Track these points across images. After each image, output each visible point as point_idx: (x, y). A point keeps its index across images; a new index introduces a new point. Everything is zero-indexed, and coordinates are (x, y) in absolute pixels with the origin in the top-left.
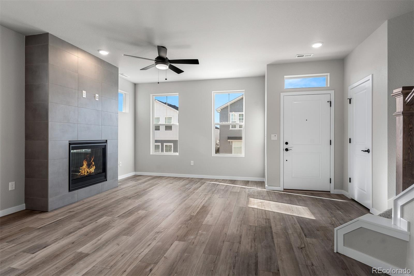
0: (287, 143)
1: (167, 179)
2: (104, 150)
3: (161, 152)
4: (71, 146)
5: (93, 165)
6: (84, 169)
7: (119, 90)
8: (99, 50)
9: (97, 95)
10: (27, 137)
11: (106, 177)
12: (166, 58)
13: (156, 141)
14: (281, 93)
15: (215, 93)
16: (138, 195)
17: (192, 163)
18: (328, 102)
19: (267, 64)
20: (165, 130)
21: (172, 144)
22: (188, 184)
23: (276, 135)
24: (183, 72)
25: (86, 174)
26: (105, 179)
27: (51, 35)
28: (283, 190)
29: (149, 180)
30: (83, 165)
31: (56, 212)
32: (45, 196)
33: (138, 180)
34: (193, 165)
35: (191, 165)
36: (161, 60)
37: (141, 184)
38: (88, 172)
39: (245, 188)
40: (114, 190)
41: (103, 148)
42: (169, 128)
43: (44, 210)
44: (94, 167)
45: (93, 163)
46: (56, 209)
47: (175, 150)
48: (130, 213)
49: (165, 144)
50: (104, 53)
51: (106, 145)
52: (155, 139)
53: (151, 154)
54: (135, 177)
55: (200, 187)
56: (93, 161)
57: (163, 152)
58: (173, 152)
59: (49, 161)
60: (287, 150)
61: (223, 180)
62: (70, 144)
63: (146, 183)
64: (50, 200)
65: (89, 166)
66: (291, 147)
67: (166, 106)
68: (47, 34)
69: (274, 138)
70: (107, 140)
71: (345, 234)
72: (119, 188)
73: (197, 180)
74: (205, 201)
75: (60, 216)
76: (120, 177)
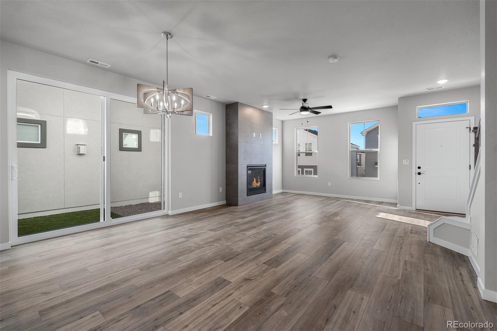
0: (419, 168)
1: (308, 196)
2: (264, 171)
3: (302, 174)
4: (248, 168)
5: (259, 181)
6: (255, 183)
7: (273, 128)
8: (263, 106)
9: (261, 134)
10: (227, 162)
11: (265, 190)
12: (307, 107)
13: (299, 167)
14: (413, 123)
15: (351, 123)
16: (287, 203)
17: (330, 184)
18: (467, 128)
19: (399, 97)
20: (306, 156)
21: (312, 170)
22: (325, 200)
23: (408, 160)
24: (321, 113)
25: (255, 186)
26: (265, 191)
27: (239, 102)
28: (415, 210)
29: (294, 196)
30: (254, 181)
31: (242, 206)
32: (237, 197)
33: (286, 195)
34: (330, 186)
35: (329, 185)
36: (304, 109)
37: (288, 197)
38: (256, 185)
39: (376, 206)
40: (271, 199)
41: (264, 170)
42: (309, 154)
43: (236, 205)
44: (260, 183)
45: (259, 180)
46: (241, 205)
47: (315, 173)
48: (285, 211)
49: (305, 169)
50: (265, 107)
51: (265, 168)
52: (298, 165)
53: (295, 176)
54: (283, 193)
55: (335, 202)
56: (259, 179)
57: (303, 174)
58: (314, 175)
59: (239, 177)
60: (419, 174)
61: (358, 200)
62: (247, 167)
63: (292, 198)
64: (239, 199)
65: (257, 182)
66: (424, 172)
67: (307, 132)
68: (238, 102)
69: (405, 162)
70: (266, 165)
71: (434, 229)
72: (273, 199)
73: (334, 198)
74: (337, 210)
75: (246, 208)
76: (274, 192)
